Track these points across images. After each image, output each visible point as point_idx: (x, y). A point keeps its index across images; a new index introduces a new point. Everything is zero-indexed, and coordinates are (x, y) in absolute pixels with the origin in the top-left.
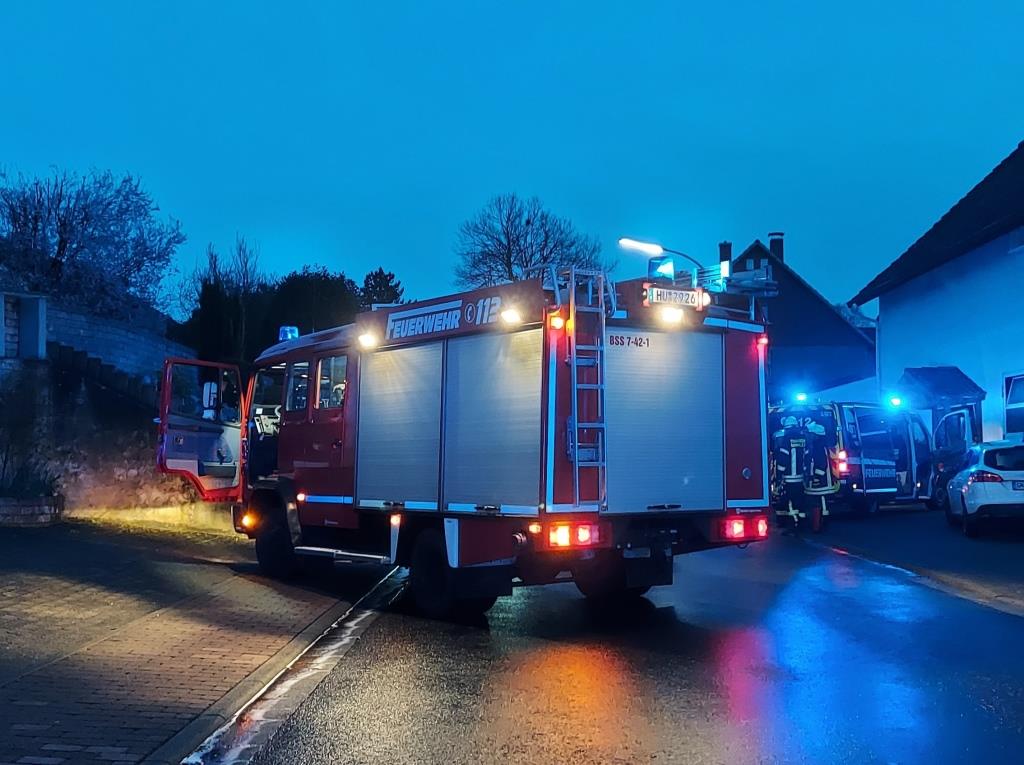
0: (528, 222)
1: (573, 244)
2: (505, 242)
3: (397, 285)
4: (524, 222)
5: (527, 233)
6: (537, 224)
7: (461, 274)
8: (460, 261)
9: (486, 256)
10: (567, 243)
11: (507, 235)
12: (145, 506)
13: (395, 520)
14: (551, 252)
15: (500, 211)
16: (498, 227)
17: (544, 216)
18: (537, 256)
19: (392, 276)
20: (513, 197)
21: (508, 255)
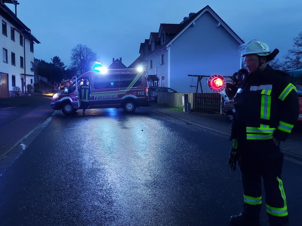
0: (84, 49)
1: (92, 53)
2: (79, 52)
3: (60, 59)
5: (84, 51)
6: (85, 49)
7: (72, 58)
8: (72, 56)
9: (76, 55)
14: (88, 54)
16: (78, 49)
17: (87, 48)
18: (86, 55)
19: (58, 57)
20: (81, 45)
21: (80, 55)
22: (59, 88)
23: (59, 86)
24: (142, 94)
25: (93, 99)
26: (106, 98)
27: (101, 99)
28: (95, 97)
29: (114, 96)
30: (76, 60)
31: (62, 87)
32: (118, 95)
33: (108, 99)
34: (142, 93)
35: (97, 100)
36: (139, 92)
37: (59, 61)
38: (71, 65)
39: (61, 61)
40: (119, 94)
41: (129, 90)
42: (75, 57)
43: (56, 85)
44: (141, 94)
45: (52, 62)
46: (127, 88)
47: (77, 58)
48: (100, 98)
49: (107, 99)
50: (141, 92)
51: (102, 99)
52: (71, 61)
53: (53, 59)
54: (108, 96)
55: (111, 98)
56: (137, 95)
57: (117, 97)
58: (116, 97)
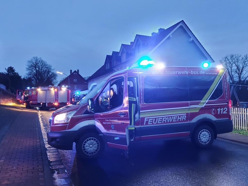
0: (39, 61)
1: (47, 65)
2: (35, 64)
3: (14, 69)
4: (38, 61)
5: (39, 63)
6: (41, 62)
7: (27, 69)
8: (27, 67)
9: (32, 66)
10: (46, 65)
11: (35, 63)
12: (8, 103)
13: (41, 103)
14: (43, 66)
15: (34, 59)
16: (34, 62)
17: (42, 60)
18: (41, 67)
19: (13, 68)
20: (37, 57)
21: (36, 66)
22: (23, 97)
23: (22, 95)
24: (224, 113)
25: (142, 124)
26: (165, 121)
27: (157, 124)
28: (146, 120)
29: (180, 117)
30: (31, 71)
31: (26, 96)
32: (187, 114)
33: (170, 122)
34: (224, 111)
35: (150, 125)
36: (219, 110)
37: (14, 71)
38: (27, 76)
39: (15, 71)
40: (189, 112)
41: (205, 105)
42: (30, 68)
43: (19, 94)
44: (222, 113)
45: (6, 72)
46: (202, 101)
47: (32, 69)
48: (155, 122)
49: (167, 123)
50: (222, 109)
51: (159, 123)
52: (26, 71)
53: (7, 69)
54: (169, 117)
55: (174, 121)
56: (216, 115)
57: (185, 118)
58: (183, 118)
